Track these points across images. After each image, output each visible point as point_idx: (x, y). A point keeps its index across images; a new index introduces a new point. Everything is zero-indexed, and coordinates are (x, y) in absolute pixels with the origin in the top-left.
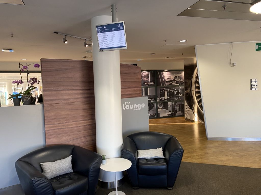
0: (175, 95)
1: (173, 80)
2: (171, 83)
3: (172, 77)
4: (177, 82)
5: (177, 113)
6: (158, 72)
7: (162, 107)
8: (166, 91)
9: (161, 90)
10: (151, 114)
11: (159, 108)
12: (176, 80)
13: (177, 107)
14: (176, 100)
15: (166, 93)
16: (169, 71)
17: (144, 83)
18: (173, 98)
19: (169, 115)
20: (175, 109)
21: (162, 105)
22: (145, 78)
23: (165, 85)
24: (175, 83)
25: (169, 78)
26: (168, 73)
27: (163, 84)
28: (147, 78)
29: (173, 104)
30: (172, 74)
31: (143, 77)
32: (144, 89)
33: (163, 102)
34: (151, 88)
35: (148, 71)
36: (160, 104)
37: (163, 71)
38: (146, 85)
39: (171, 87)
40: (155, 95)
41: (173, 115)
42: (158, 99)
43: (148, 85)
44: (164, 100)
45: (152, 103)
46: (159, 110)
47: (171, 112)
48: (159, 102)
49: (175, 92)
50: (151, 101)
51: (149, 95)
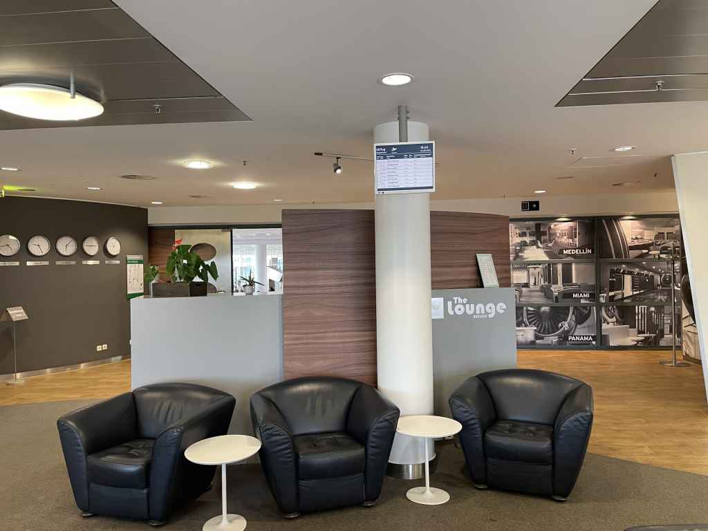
0: (658, 285)
1: (652, 244)
2: (645, 251)
3: (649, 236)
4: (665, 248)
5: (663, 337)
6: (604, 221)
7: (614, 319)
8: (630, 273)
9: (612, 272)
10: (580, 336)
11: (605, 320)
12: (660, 245)
13: (665, 322)
14: (661, 299)
15: (628, 280)
16: (639, 217)
17: (561, 252)
18: (652, 295)
19: (638, 342)
20: (658, 325)
21: (616, 313)
22: (565, 237)
23: (626, 257)
24: (659, 252)
25: (637, 238)
26: (637, 223)
27: (618, 255)
28: (569, 238)
29: (650, 313)
30: (649, 226)
31: (558, 235)
32: (560, 267)
33: (619, 304)
34: (582, 266)
35: (573, 219)
36: (609, 310)
37: (618, 218)
38: (568, 255)
39: (644, 263)
40: (594, 283)
41: (650, 344)
42: (603, 295)
43: (574, 256)
44: (623, 299)
45: (585, 307)
46: (604, 326)
47: (646, 335)
48: (606, 306)
49: (658, 279)
50: (582, 301)
51: (576, 284)
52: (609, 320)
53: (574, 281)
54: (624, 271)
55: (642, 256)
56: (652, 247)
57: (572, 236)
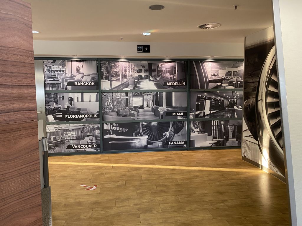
0: (226, 107)
1: (223, 79)
2: (219, 84)
3: (222, 74)
4: (232, 82)
5: (228, 140)
6: (194, 62)
7: (198, 130)
8: (209, 99)
9: (198, 98)
10: (177, 142)
11: (193, 130)
12: (229, 79)
13: (230, 131)
14: (228, 116)
15: (208, 103)
16: (216, 60)
17: (165, 84)
18: (223, 113)
19: (213, 144)
20: (225, 133)
21: (200, 126)
22: (168, 74)
23: (207, 88)
24: (227, 84)
25: (214, 75)
26: (215, 64)
27: (202, 86)
28: (170, 74)
29: (220, 125)
30: (223, 67)
31: (163, 71)
32: (164, 94)
33: (202, 119)
34: (179, 94)
35: (173, 60)
36: (195, 124)
37: (203, 60)
38: (170, 86)
39: (218, 92)
40: (186, 106)
41: (219, 146)
42: (191, 113)
43: (174, 87)
44: (204, 116)
45: (180, 122)
46: (192, 134)
47: (218, 140)
48: (194, 121)
49: (226, 102)
50: (179, 118)
51: (174, 107)
52: (195, 130)
53: (173, 105)
54: (206, 97)
55: (217, 87)
56: (223, 81)
57: (173, 72)
